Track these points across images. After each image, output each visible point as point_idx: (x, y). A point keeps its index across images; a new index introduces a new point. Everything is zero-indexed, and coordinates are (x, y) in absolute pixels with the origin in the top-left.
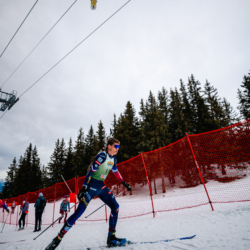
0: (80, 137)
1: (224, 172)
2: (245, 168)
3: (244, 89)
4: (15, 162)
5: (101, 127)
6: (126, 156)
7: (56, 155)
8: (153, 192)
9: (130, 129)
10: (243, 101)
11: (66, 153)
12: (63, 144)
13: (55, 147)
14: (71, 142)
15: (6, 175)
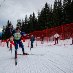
0: (26, 19)
4: (4, 27)
5: (34, 15)
6: (41, 27)
7: (18, 25)
8: (50, 40)
9: (44, 17)
11: (22, 24)
12: (20, 21)
13: (17, 22)
14: (23, 20)
15: (2, 31)
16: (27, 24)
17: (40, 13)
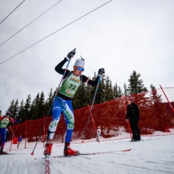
0: (27, 101)
1: (108, 132)
2: (117, 130)
3: (129, 83)
5: (42, 95)
7: (10, 110)
10: (126, 90)
11: (19, 110)
12: (17, 103)
14: (22, 102)
16: (29, 109)
17: (53, 94)
